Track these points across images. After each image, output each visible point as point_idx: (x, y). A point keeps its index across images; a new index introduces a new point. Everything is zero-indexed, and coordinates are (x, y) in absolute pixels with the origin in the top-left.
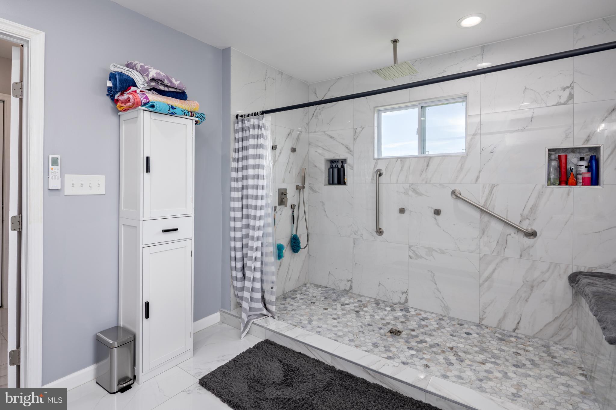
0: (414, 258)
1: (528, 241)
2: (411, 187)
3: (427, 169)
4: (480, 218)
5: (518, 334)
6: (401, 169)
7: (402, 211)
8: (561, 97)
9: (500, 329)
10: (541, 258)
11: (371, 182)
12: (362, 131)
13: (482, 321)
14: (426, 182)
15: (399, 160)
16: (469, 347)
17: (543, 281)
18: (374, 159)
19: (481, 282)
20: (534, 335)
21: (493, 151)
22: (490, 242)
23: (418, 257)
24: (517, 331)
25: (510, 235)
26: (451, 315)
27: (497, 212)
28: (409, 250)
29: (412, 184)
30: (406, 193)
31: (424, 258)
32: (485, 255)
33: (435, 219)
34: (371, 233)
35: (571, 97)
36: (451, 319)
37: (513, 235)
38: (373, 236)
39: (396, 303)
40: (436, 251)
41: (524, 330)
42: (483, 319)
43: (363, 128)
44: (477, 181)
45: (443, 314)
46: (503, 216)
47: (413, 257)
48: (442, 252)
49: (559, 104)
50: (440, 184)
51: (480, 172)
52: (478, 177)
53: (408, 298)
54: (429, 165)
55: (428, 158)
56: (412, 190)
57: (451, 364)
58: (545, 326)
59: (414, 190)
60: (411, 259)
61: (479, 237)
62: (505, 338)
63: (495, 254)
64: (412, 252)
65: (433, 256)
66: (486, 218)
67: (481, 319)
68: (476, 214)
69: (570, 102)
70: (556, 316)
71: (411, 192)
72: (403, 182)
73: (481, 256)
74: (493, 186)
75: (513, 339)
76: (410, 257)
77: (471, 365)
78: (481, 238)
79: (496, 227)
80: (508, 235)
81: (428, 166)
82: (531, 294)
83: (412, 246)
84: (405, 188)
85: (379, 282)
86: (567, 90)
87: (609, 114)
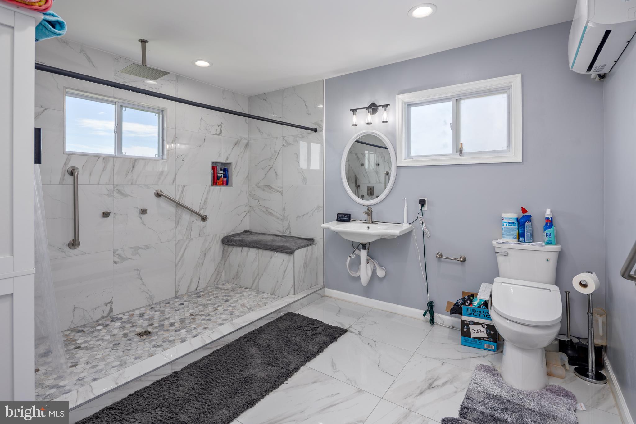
0: (120, 262)
1: (202, 223)
2: (116, 188)
3: (132, 170)
4: (176, 212)
5: (199, 290)
6: (104, 169)
7: (106, 215)
8: (217, 130)
9: (189, 293)
10: (209, 233)
11: (60, 183)
12: (43, 112)
13: (177, 293)
14: (132, 183)
15: (101, 158)
16: (197, 309)
17: (210, 248)
18: (65, 154)
19: (177, 262)
20: (206, 286)
21: (184, 160)
22: (182, 230)
23: (123, 259)
24: (198, 289)
25: (194, 221)
26: (154, 302)
27: (187, 204)
28: (114, 256)
29: (117, 185)
30: (110, 195)
31: (130, 259)
32: (179, 241)
33: (141, 218)
34: (60, 249)
35: (221, 132)
36: (156, 304)
37: (195, 221)
38: (63, 252)
39: (98, 320)
40: (142, 248)
41: (202, 286)
43: (46, 109)
44: (173, 182)
45: (148, 304)
46: (190, 206)
47: (118, 261)
48: (147, 247)
49: (216, 134)
50: (145, 185)
51: (175, 175)
52: (174, 180)
53: (112, 307)
54: (135, 166)
55: (134, 160)
56: (117, 191)
57: (209, 320)
58: (211, 277)
59: (119, 192)
60: (116, 264)
61: (175, 227)
62: (198, 295)
63: (185, 238)
64: (118, 256)
65: (139, 254)
66: (180, 211)
67: (177, 292)
68: (171, 209)
69: (221, 134)
70: (216, 268)
71: (115, 194)
72: (106, 183)
73: (177, 242)
74: (184, 186)
75: (202, 293)
76: (115, 263)
77: (216, 314)
78: (176, 228)
79: (186, 217)
80: (192, 222)
81: (133, 167)
82: (204, 259)
83: (117, 250)
84: (109, 190)
85: (74, 307)
86: (220, 127)
87: (235, 146)
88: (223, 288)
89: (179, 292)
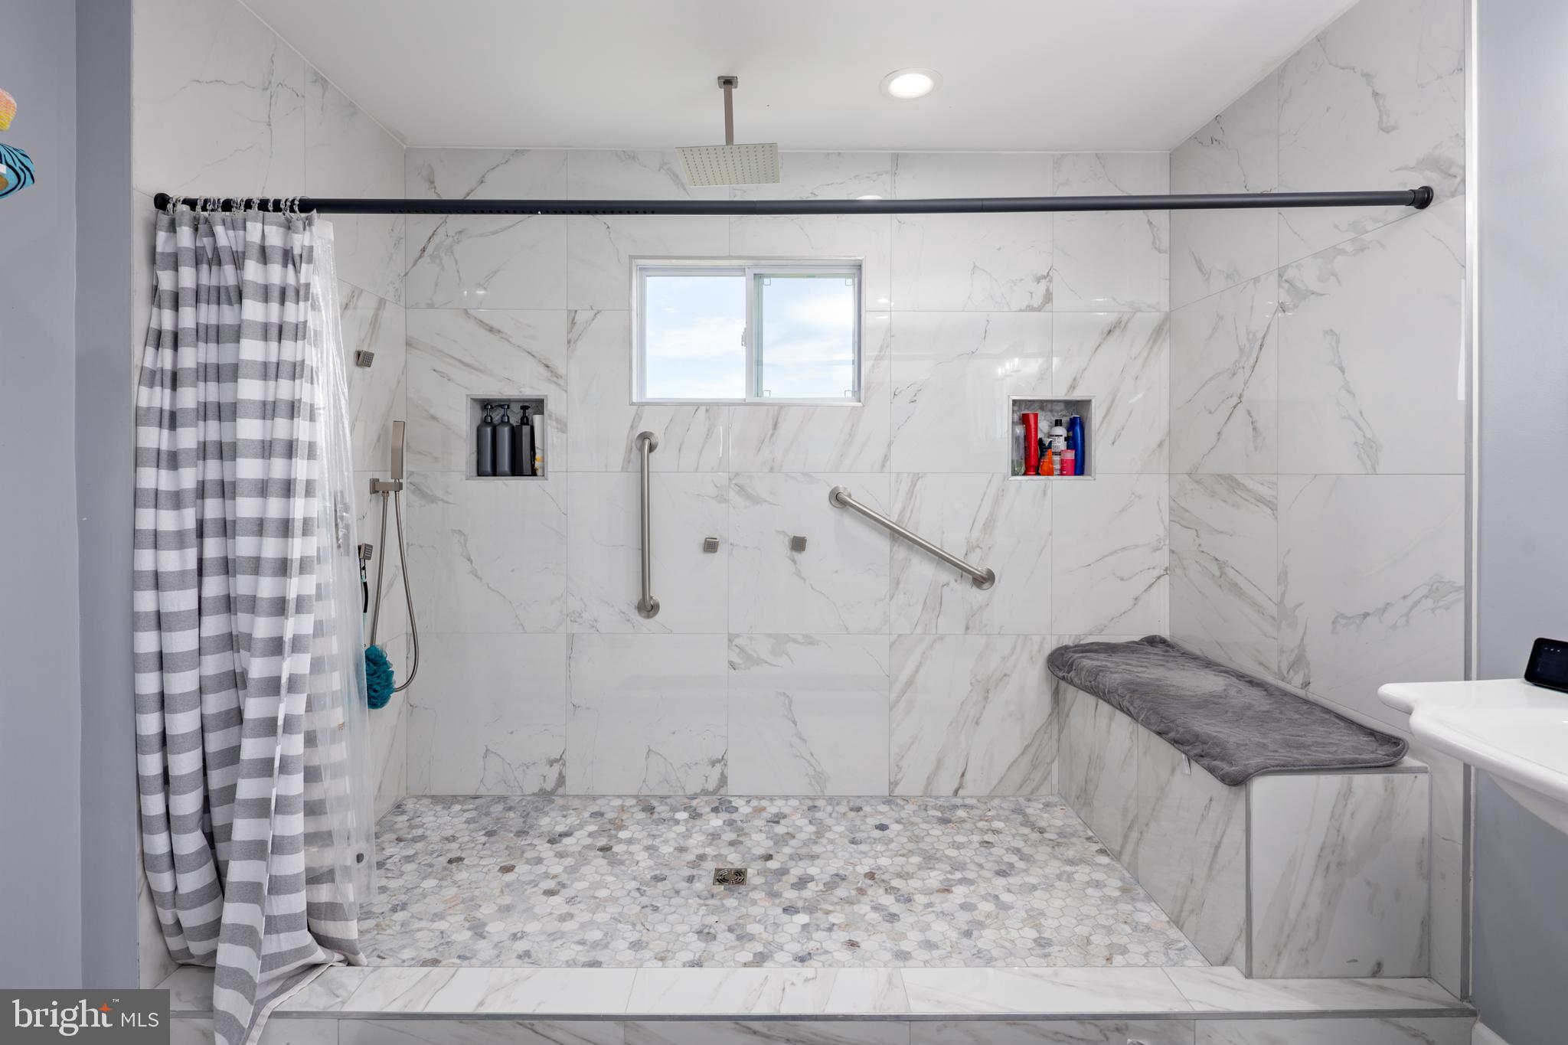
0: (743, 666)
1: (977, 595)
2: (734, 482)
3: (772, 435)
4: (891, 551)
5: (963, 798)
6: (708, 435)
7: (711, 546)
8: (1034, 295)
9: (931, 797)
10: (1001, 628)
11: (622, 468)
12: (593, 319)
13: (895, 787)
14: (771, 469)
15: (703, 409)
16: (900, 860)
17: (1005, 675)
18: (632, 404)
19: (893, 696)
20: (991, 791)
21: (915, 398)
22: (909, 605)
23: (752, 661)
24: (961, 793)
25: (947, 584)
26: (829, 792)
27: (925, 533)
28: (729, 647)
29: (737, 474)
30: (721, 498)
31: (766, 662)
32: (900, 636)
33: (794, 561)
34: (624, 613)
35: (1048, 297)
36: (831, 800)
37: (953, 584)
38: (628, 620)
39: (696, 794)
40: (795, 641)
41: (975, 786)
42: (896, 783)
43: (599, 312)
44: (883, 466)
45: (812, 793)
46: (934, 541)
47: (740, 664)
48: (810, 641)
49: (1030, 309)
50: (805, 474)
51: (889, 445)
52: (886, 458)
53: (726, 774)
54: (779, 425)
55: (776, 408)
56: (737, 489)
57: (893, 918)
58: (1009, 768)
59: (742, 490)
60: (735, 669)
61: (888, 597)
62: (947, 815)
63: (919, 630)
64: (737, 650)
65: (789, 655)
66: (902, 553)
67: (893, 784)
68: (881, 544)
69: (1048, 307)
70: (1026, 743)
71: (732, 495)
72: (713, 468)
73: (893, 638)
74: (916, 478)
75: (961, 813)
76: (732, 666)
77: (930, 905)
78: (892, 598)
79: (923, 570)
80: (943, 586)
81: (775, 427)
82: (984, 707)
83: (737, 636)
84: (718, 485)
85: (647, 748)
86: (1043, 282)
87: (1104, 339)
88: (1033, 819)
89: (899, 787)
